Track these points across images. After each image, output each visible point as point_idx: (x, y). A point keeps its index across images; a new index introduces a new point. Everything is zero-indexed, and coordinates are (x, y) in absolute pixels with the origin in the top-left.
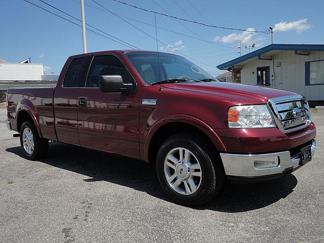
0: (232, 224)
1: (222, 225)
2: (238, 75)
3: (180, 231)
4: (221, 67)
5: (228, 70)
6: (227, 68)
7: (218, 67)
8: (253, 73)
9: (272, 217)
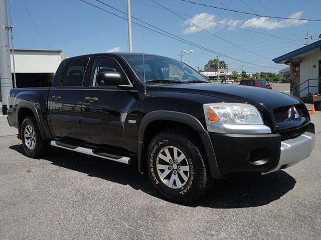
0: (213, 232)
1: (201, 232)
2: (297, 70)
3: (154, 234)
4: (277, 60)
5: (285, 63)
6: (284, 61)
7: (273, 60)
8: (315, 66)
9: (263, 228)
